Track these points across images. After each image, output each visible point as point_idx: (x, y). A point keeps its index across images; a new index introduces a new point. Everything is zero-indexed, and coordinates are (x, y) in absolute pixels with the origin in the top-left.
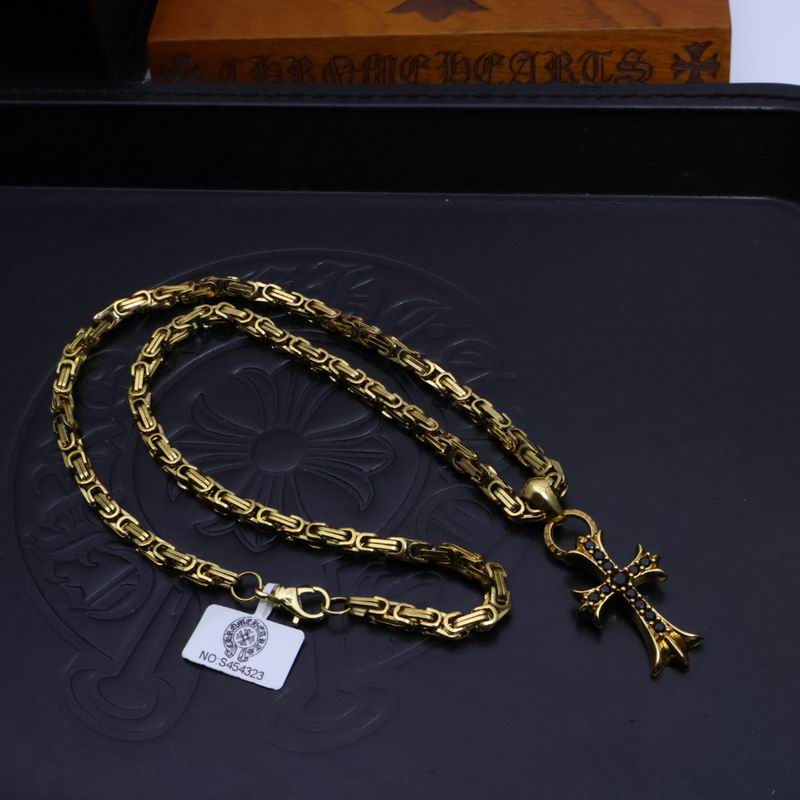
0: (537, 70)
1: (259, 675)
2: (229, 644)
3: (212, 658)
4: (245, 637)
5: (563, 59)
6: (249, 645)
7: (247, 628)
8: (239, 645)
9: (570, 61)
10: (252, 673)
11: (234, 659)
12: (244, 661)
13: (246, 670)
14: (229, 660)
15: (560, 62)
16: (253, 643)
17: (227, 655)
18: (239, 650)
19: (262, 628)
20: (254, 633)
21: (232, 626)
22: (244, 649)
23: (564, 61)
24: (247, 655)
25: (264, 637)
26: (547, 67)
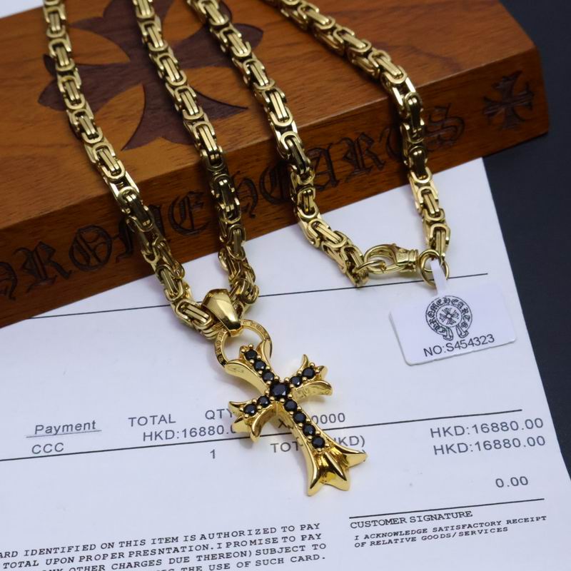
0: (335, 165)
1: (488, 339)
2: (441, 330)
3: (437, 350)
4: (449, 316)
5: (362, 142)
6: (458, 320)
7: (444, 308)
8: (449, 325)
9: (371, 141)
10: (482, 340)
11: (457, 339)
12: (466, 335)
13: (475, 341)
14: (454, 343)
15: (359, 146)
16: (460, 317)
17: (447, 339)
18: (454, 329)
19: (457, 301)
20: (453, 309)
21: (429, 314)
22: (458, 326)
23: (364, 144)
24: (464, 329)
25: (464, 307)
26: (345, 158)
